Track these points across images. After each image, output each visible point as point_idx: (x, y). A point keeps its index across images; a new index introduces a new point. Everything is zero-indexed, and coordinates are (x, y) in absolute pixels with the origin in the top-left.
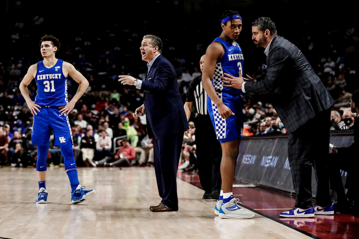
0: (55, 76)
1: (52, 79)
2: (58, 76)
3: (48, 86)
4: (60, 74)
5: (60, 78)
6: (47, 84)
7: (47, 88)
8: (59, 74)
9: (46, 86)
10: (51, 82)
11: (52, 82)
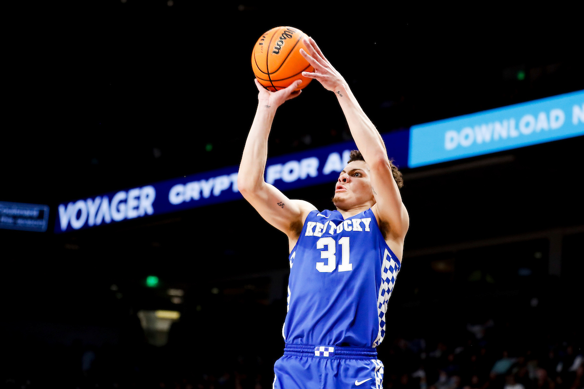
0: (352, 225)
1: (344, 234)
2: (362, 225)
3: (330, 255)
4: (369, 220)
5: (367, 229)
6: (326, 248)
7: (326, 262)
8: (364, 220)
9: (324, 255)
10: (341, 242)
11: (345, 242)
